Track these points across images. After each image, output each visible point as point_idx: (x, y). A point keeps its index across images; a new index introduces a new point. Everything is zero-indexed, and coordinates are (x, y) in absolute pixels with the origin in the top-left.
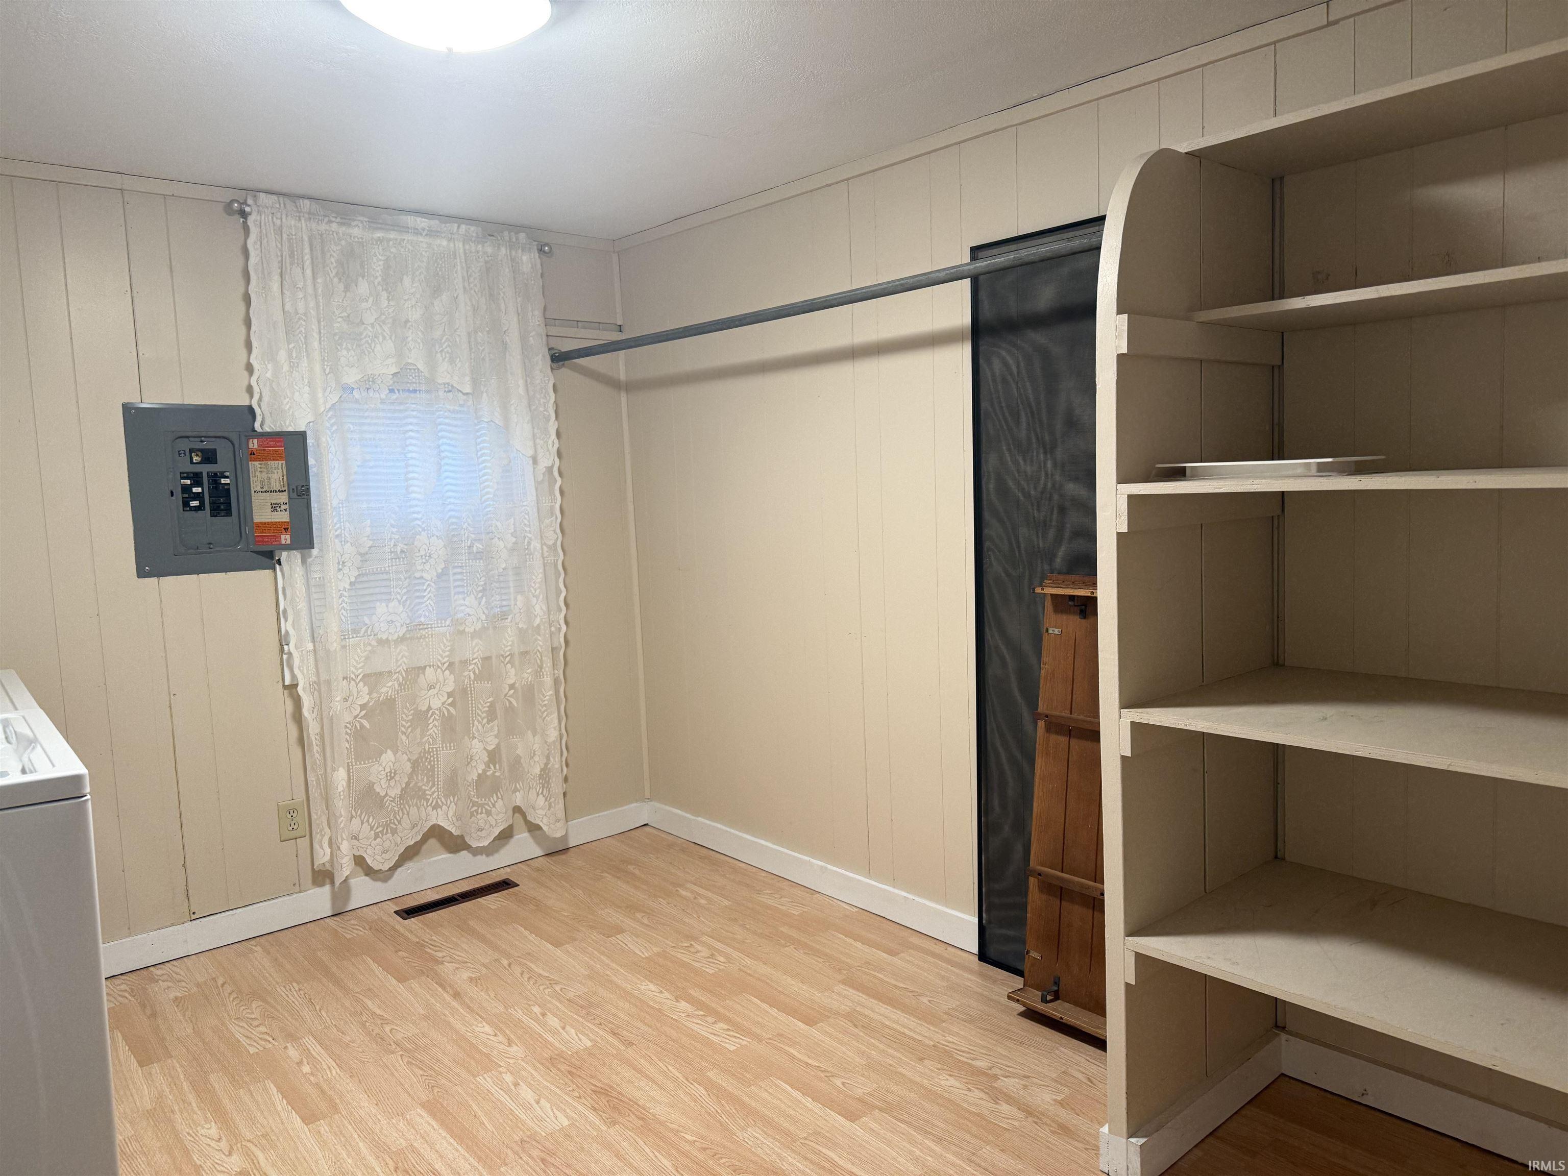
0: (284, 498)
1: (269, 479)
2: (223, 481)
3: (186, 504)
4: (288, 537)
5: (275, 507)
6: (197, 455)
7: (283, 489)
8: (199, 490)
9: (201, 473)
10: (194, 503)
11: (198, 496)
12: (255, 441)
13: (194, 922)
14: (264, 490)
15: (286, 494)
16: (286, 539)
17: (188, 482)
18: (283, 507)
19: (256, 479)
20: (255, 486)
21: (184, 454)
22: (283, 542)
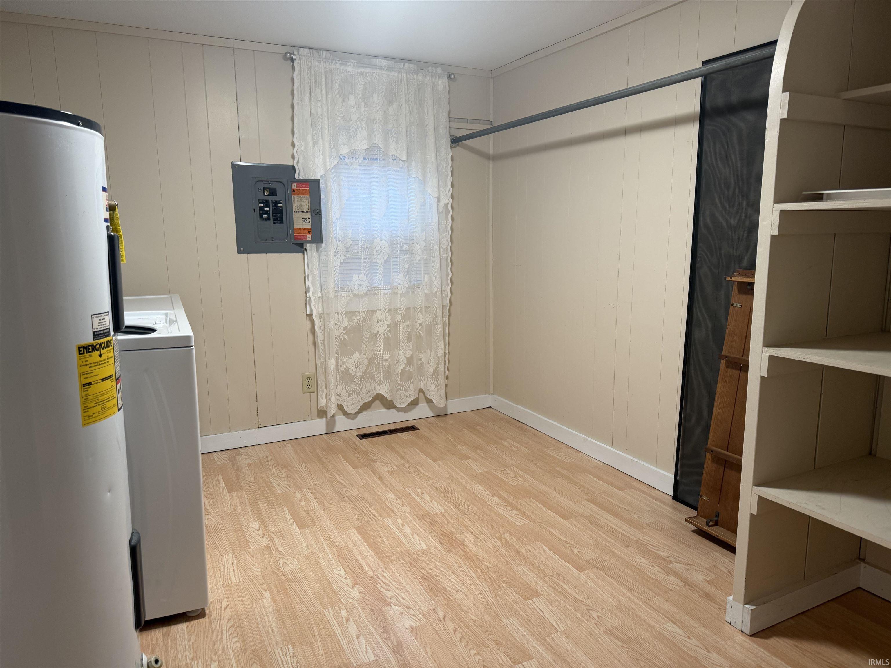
0: (308, 215)
1: (302, 205)
2: (280, 205)
3: (261, 216)
4: (310, 236)
5: (304, 220)
6: (267, 191)
7: (308, 211)
8: (268, 209)
9: (269, 200)
10: (265, 216)
11: (267, 213)
12: (295, 184)
13: (260, 429)
14: (299, 211)
15: (310, 213)
16: (309, 237)
17: (262, 205)
18: (308, 220)
19: (295, 205)
20: (295, 209)
21: (261, 190)
22: (308, 239)
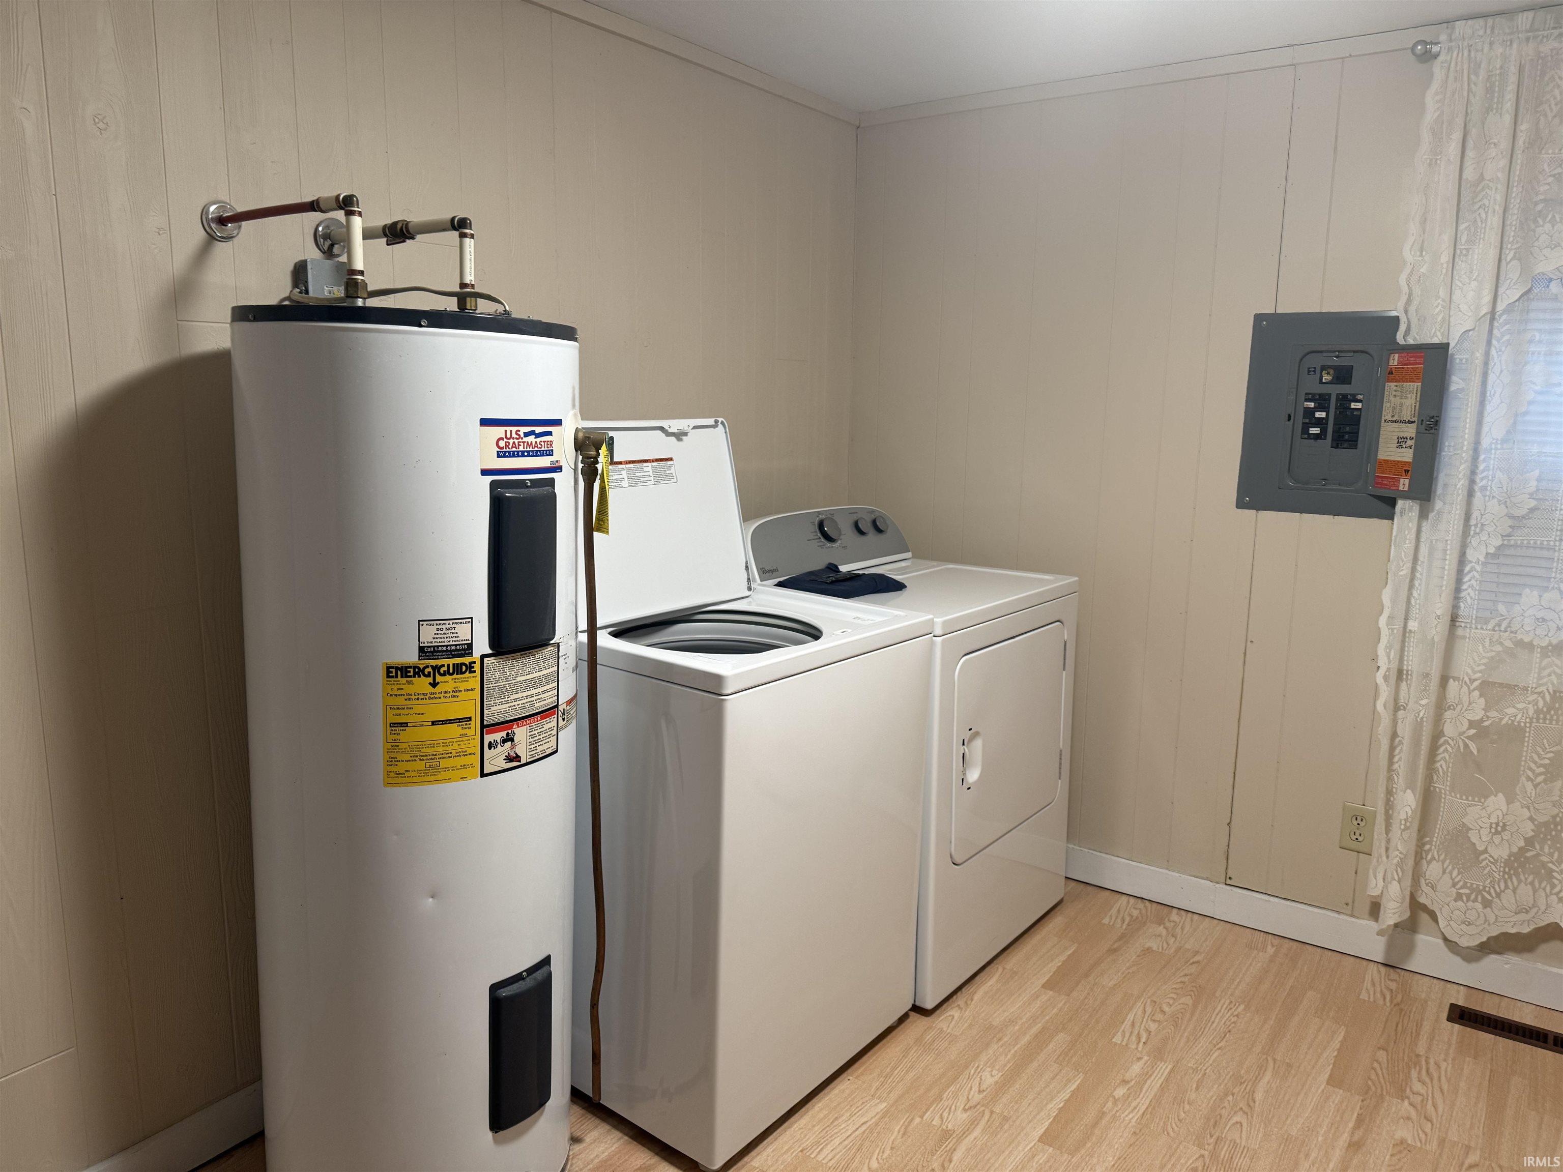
0: (1410, 431)
1: (1401, 405)
2: (1353, 405)
3: (1305, 430)
4: (1407, 481)
5: (1401, 441)
6: (1328, 373)
7: (1413, 419)
8: (1323, 415)
9: (1330, 395)
10: (1314, 431)
11: (1319, 422)
12: (1396, 356)
13: (1228, 888)
14: (1394, 419)
15: (1415, 425)
16: (1404, 484)
17: (1312, 405)
18: (1410, 443)
19: (1388, 405)
20: (1387, 415)
21: (1314, 371)
22: (1401, 488)
